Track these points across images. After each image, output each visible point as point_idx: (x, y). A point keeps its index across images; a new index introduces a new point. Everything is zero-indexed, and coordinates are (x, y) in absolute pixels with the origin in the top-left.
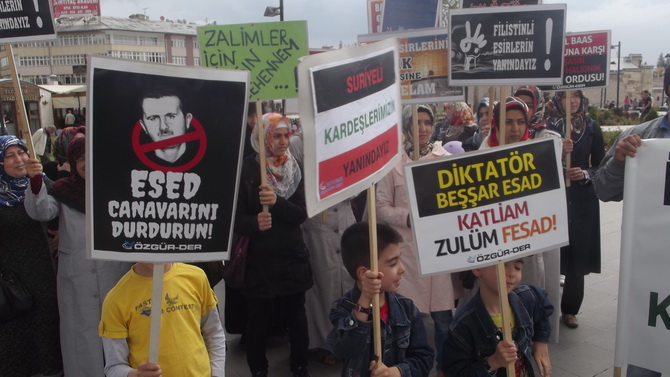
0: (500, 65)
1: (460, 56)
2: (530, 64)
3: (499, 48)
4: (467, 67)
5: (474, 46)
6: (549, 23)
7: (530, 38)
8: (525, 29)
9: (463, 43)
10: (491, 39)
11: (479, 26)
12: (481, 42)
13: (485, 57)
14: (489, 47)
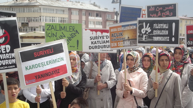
0: (156, 39)
1: (141, 35)
2: (167, 39)
3: (155, 32)
4: (144, 39)
5: (146, 31)
6: (174, 24)
7: (167, 29)
8: (165, 26)
9: (142, 30)
10: (153, 29)
11: (148, 24)
12: (149, 30)
13: (150, 36)
14: (152, 32)
